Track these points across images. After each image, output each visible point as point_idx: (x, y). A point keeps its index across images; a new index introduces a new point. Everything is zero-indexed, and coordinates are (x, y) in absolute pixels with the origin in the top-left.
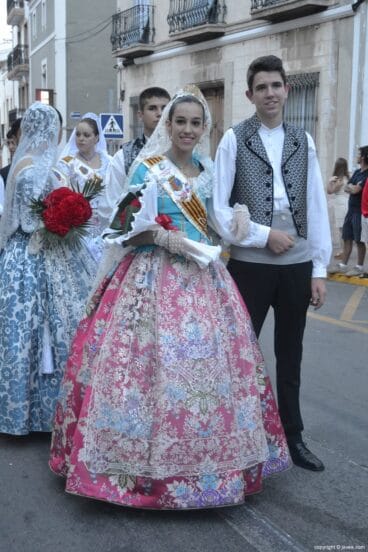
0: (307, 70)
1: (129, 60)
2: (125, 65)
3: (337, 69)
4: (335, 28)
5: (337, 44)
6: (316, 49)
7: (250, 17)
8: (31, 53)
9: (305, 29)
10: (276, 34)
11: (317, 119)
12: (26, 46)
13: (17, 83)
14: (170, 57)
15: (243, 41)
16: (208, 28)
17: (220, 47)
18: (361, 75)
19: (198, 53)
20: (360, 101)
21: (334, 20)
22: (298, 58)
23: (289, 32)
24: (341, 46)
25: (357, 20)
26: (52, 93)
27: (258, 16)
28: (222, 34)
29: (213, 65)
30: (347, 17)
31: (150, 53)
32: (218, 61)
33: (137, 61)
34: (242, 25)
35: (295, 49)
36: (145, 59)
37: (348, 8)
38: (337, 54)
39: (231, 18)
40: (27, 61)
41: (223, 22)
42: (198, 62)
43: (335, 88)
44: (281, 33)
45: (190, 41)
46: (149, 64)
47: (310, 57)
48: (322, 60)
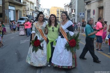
2: (86, 4)
8: (73, 3)
13: (71, 8)
14: (94, 2)
26: (75, 10)
29: (102, 3)
31: (90, 2)
33: (88, 3)
36: (90, 3)
40: (72, 5)
42: (99, 3)
46: (90, 4)
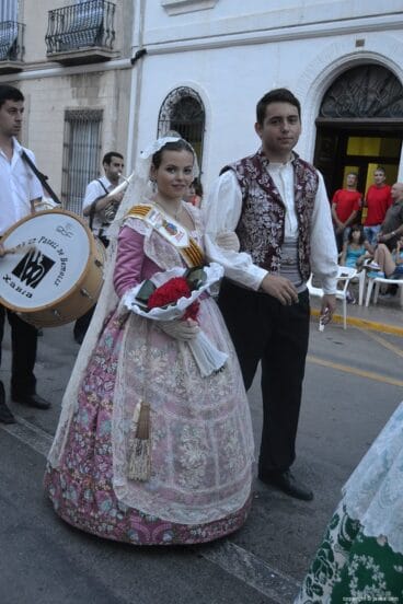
0: (94, 107)
3: (117, 108)
4: (117, 76)
5: (118, 89)
6: (101, 91)
7: (45, 58)
9: (92, 74)
10: (68, 75)
11: (100, 147)
15: (39, 78)
16: (9, 64)
17: (19, 81)
18: (136, 115)
20: (136, 136)
21: (116, 70)
22: (86, 97)
23: (78, 75)
24: (121, 91)
25: (134, 71)
27: (53, 59)
28: (20, 71)
30: (127, 69)
34: (38, 65)
35: (83, 90)
37: (129, 61)
38: (117, 97)
39: (28, 58)
41: (22, 60)
43: (116, 124)
44: (72, 75)
47: (96, 97)
48: (105, 100)
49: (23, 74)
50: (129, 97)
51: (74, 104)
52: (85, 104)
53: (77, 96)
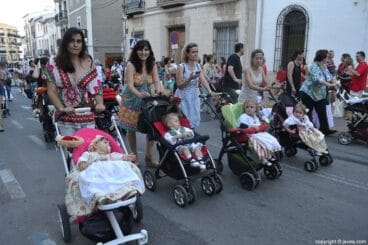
0: (232, 19)
1: (130, 16)
2: (128, 18)
5: (248, 8)
8: (69, 14)
10: (214, 5)
12: (66, 11)
13: (59, 28)
15: (195, 7)
17: (183, 10)
19: (170, 13)
22: (227, 15)
23: (221, 4)
28: (183, 5)
29: (179, 18)
31: (142, 13)
32: (181, 16)
33: (135, 16)
35: (225, 11)
36: (140, 16)
38: (248, 14)
40: (66, 18)
42: (170, 17)
43: (247, 28)
44: (217, 4)
45: (165, 8)
46: (142, 17)
47: (234, 15)
49: (185, 6)
50: (255, 13)
51: (219, 19)
52: (227, 19)
53: (221, 15)
